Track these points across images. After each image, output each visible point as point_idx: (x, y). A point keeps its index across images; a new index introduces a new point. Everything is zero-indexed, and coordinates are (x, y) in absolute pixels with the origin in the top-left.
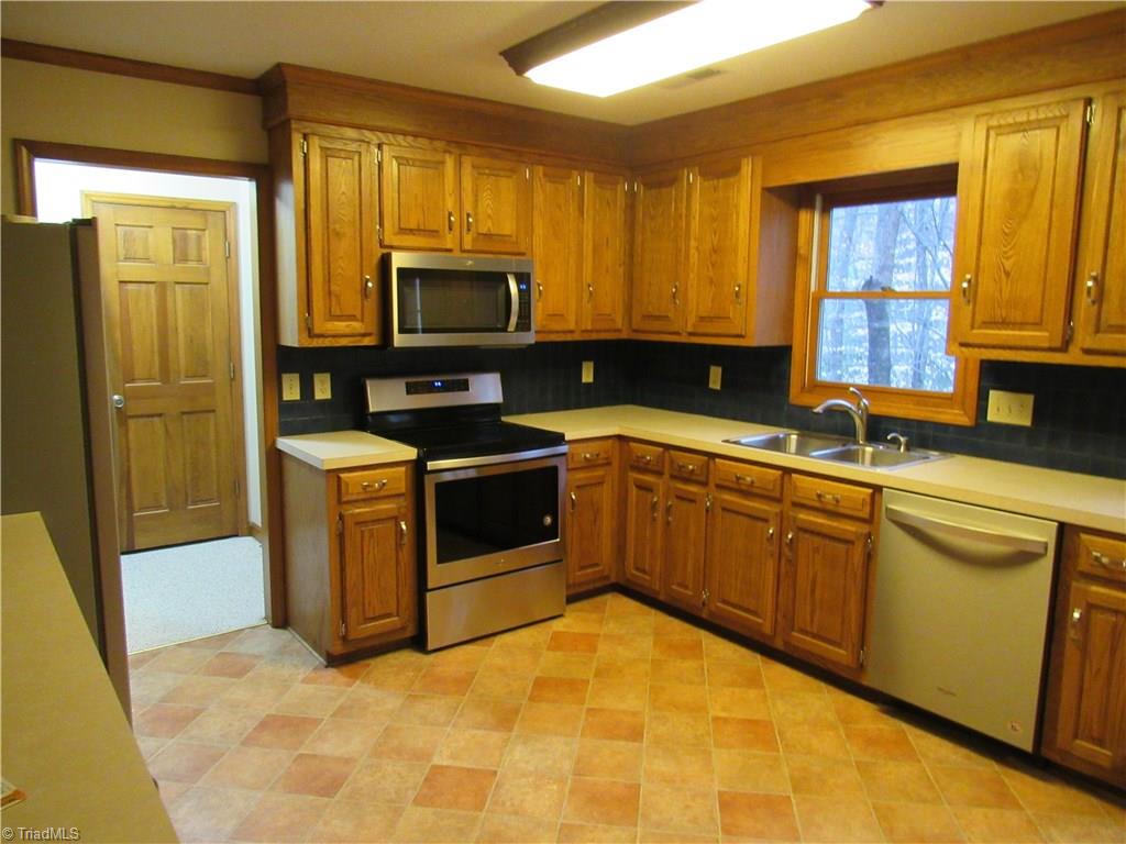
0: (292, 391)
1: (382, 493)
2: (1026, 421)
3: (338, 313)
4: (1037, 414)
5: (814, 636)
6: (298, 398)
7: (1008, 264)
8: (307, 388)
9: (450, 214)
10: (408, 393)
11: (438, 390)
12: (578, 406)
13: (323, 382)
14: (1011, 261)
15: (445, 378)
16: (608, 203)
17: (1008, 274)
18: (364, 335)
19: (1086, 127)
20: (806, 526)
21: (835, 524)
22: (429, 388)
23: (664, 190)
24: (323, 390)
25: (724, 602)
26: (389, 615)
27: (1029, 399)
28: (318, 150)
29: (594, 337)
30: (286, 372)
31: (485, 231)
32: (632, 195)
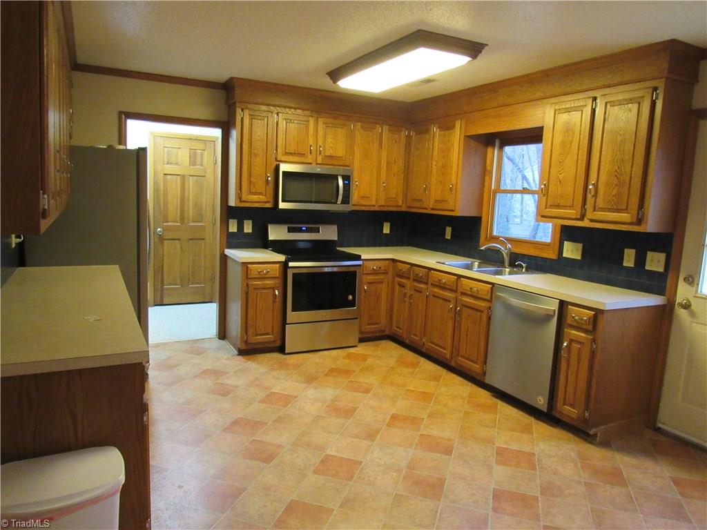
0: (233, 228)
1: (267, 276)
2: (579, 258)
3: (254, 191)
4: (584, 254)
5: (467, 359)
6: (236, 231)
7: (561, 177)
8: (240, 227)
9: (311, 146)
10: (289, 232)
11: (304, 231)
12: (380, 245)
13: (248, 224)
14: (563, 175)
15: (307, 226)
16: (396, 141)
17: (560, 182)
18: (266, 202)
19: (593, 111)
20: (466, 304)
21: (476, 302)
22: (300, 230)
23: (424, 135)
24: (248, 228)
25: (433, 343)
26: (268, 334)
27: (580, 246)
28: (248, 116)
29: (386, 209)
30: (231, 218)
31: (328, 155)
32: (409, 137)
